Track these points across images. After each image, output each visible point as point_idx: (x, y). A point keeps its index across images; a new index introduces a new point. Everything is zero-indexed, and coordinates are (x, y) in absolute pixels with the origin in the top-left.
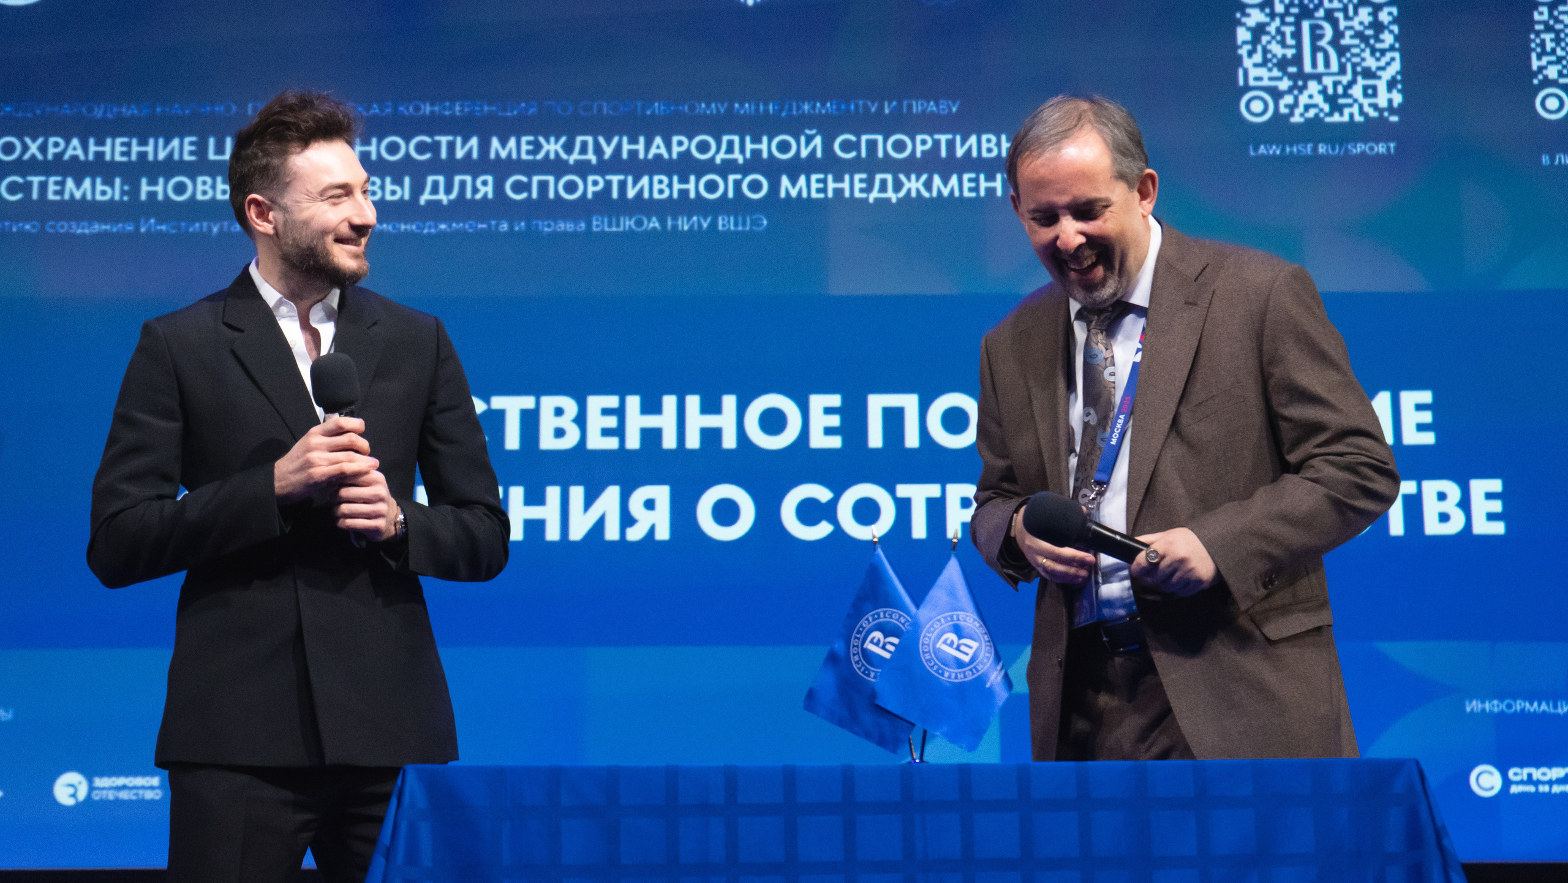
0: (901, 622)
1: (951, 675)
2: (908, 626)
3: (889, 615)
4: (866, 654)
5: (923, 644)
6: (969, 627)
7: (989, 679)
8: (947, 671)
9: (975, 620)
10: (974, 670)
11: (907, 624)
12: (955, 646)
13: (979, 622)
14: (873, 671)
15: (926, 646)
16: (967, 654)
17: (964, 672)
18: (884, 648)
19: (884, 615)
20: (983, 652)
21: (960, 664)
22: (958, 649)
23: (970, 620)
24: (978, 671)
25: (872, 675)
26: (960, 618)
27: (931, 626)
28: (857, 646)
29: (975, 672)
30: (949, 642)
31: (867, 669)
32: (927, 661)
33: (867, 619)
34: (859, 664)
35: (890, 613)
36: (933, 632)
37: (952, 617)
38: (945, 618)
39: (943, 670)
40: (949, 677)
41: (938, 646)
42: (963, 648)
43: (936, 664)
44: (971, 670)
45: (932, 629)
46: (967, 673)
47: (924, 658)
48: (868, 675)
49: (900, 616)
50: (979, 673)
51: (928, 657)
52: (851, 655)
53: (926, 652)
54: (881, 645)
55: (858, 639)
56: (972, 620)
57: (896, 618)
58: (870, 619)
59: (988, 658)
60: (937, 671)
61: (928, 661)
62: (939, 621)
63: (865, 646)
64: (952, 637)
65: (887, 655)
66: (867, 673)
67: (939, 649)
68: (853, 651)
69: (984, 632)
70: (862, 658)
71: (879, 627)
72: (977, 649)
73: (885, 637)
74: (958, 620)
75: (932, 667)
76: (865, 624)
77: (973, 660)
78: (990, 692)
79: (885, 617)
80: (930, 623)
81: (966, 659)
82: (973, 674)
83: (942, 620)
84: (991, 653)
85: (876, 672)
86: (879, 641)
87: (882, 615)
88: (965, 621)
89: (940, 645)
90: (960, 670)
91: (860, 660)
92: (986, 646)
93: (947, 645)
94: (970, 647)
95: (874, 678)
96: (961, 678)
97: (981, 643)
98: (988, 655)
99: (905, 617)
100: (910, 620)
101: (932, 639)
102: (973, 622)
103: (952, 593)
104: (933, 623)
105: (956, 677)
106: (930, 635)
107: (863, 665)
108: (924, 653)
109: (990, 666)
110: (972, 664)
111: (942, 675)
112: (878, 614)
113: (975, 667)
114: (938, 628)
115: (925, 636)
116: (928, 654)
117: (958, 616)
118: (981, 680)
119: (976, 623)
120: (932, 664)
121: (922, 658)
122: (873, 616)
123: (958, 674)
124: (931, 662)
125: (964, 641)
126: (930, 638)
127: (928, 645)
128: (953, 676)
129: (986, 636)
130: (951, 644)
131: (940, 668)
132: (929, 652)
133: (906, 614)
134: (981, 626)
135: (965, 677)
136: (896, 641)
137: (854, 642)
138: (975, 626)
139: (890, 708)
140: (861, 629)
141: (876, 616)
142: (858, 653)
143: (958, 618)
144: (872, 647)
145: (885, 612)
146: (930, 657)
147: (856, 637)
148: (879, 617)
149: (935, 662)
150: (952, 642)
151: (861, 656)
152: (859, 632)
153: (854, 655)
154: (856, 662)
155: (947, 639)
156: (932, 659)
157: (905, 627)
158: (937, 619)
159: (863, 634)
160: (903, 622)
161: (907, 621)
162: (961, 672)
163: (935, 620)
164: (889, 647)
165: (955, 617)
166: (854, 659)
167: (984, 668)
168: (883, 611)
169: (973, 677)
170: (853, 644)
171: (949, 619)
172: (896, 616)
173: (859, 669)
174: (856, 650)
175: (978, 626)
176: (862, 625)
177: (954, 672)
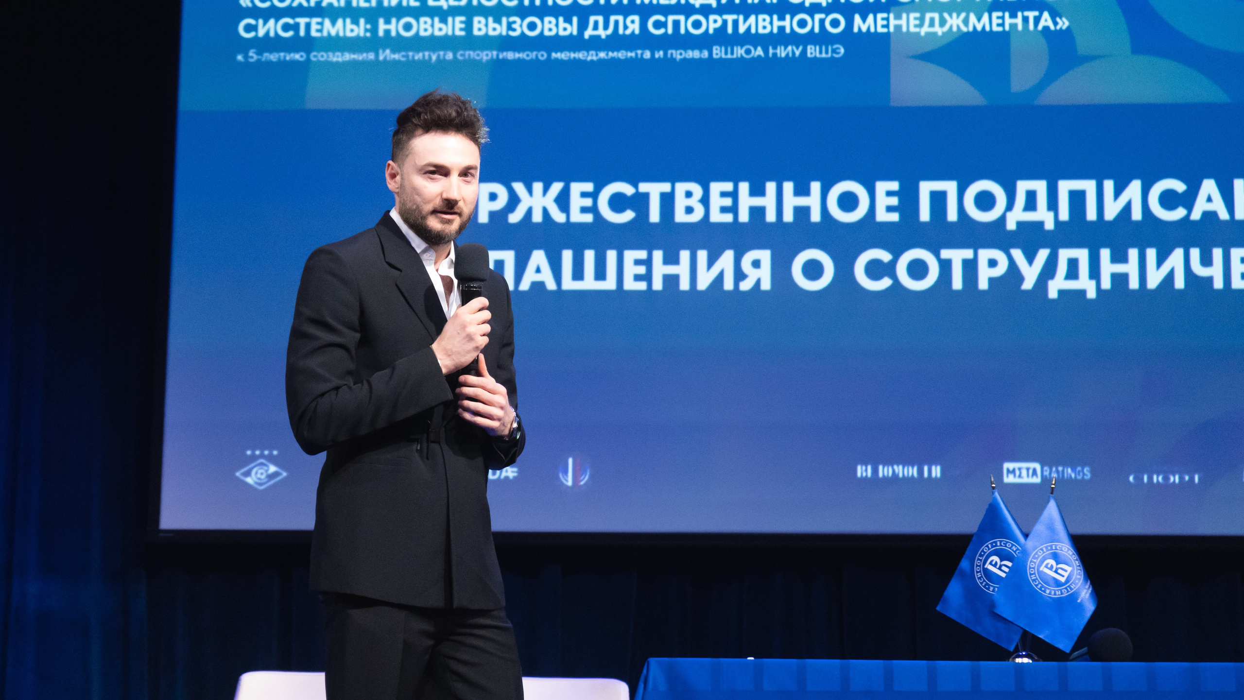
0: (1013, 550)
1: (1051, 592)
2: (1018, 553)
3: (1004, 544)
4: (986, 571)
5: (1030, 568)
6: (1064, 555)
7: (1080, 595)
8: (1049, 589)
10: (1068, 588)
11: (1018, 551)
12: (1054, 569)
13: (1072, 551)
14: (992, 586)
15: (1032, 569)
16: (1063, 576)
17: (1061, 590)
18: (1000, 569)
20: (1075, 574)
21: (1058, 583)
22: (1056, 572)
23: (1067, 550)
24: (1071, 589)
25: (991, 589)
26: (1058, 549)
27: (1036, 553)
28: (980, 566)
29: (1070, 590)
30: (1049, 566)
31: (987, 584)
33: (987, 546)
34: (981, 580)
35: (1005, 542)
36: (1038, 557)
37: (1051, 546)
38: (1046, 547)
39: (1046, 588)
40: (1050, 594)
41: (1041, 569)
42: (1060, 571)
43: (1040, 583)
44: (1066, 588)
46: (1063, 591)
47: (1031, 578)
48: (988, 589)
49: (1013, 545)
50: (1072, 592)
52: (975, 573)
53: (1032, 574)
54: (998, 567)
55: (981, 560)
57: (1010, 547)
58: (990, 546)
59: (1080, 579)
60: (1040, 589)
61: (1034, 580)
62: (1042, 549)
63: (986, 567)
64: (1052, 562)
65: (1003, 575)
66: (987, 586)
67: (1042, 571)
68: (976, 569)
69: (1076, 558)
70: (983, 575)
71: (996, 553)
72: (1071, 571)
73: (1001, 561)
74: (1056, 549)
75: (1036, 586)
76: (986, 549)
77: (1067, 581)
78: (1081, 605)
79: (1001, 545)
80: (1035, 552)
81: (1063, 580)
82: (1068, 592)
83: (1045, 549)
84: (1081, 575)
85: (994, 587)
86: (996, 562)
87: (998, 544)
88: (1062, 550)
89: (1043, 568)
90: (1058, 588)
91: (982, 577)
92: (1077, 569)
93: (1048, 568)
94: (1066, 571)
95: (993, 591)
96: (1059, 595)
97: (1073, 567)
98: (1078, 577)
99: (1016, 546)
100: (1020, 548)
101: (1037, 563)
103: (1051, 528)
105: (1055, 594)
106: (1035, 561)
107: (984, 581)
108: (1031, 574)
109: (1081, 584)
110: (1066, 584)
111: (1045, 592)
112: (996, 542)
113: (1069, 586)
114: (1041, 555)
115: (1032, 562)
116: (1034, 576)
117: (1056, 546)
118: (1073, 597)
119: (1070, 551)
122: (991, 544)
123: (1057, 591)
124: (1036, 582)
125: (1060, 566)
126: (1035, 564)
127: (1034, 568)
128: (1053, 592)
129: (1077, 562)
130: (1051, 568)
131: (1042, 586)
132: (1034, 574)
133: (1018, 545)
134: (1074, 553)
135: (1062, 593)
136: (1009, 564)
137: (977, 562)
138: (1069, 554)
139: (1004, 615)
140: (983, 553)
141: (994, 544)
142: (980, 572)
143: (1056, 547)
144: (991, 568)
145: (1001, 542)
146: (1035, 578)
147: (978, 559)
148: (996, 546)
149: (1039, 581)
150: (1052, 566)
151: (982, 574)
152: (981, 555)
153: (977, 572)
154: (979, 578)
155: (1048, 564)
156: (1037, 579)
157: (1016, 555)
158: (1041, 547)
159: (984, 557)
160: (1014, 550)
161: (1018, 549)
162: (1059, 590)
163: (1039, 548)
164: (1004, 568)
165: (1054, 548)
166: (977, 575)
167: (1077, 587)
168: (999, 541)
169: (1067, 594)
170: (976, 565)
171: (1049, 548)
172: (1009, 545)
173: (982, 583)
174: (979, 569)
175: (1071, 554)
176: (982, 549)
177: (1053, 590)
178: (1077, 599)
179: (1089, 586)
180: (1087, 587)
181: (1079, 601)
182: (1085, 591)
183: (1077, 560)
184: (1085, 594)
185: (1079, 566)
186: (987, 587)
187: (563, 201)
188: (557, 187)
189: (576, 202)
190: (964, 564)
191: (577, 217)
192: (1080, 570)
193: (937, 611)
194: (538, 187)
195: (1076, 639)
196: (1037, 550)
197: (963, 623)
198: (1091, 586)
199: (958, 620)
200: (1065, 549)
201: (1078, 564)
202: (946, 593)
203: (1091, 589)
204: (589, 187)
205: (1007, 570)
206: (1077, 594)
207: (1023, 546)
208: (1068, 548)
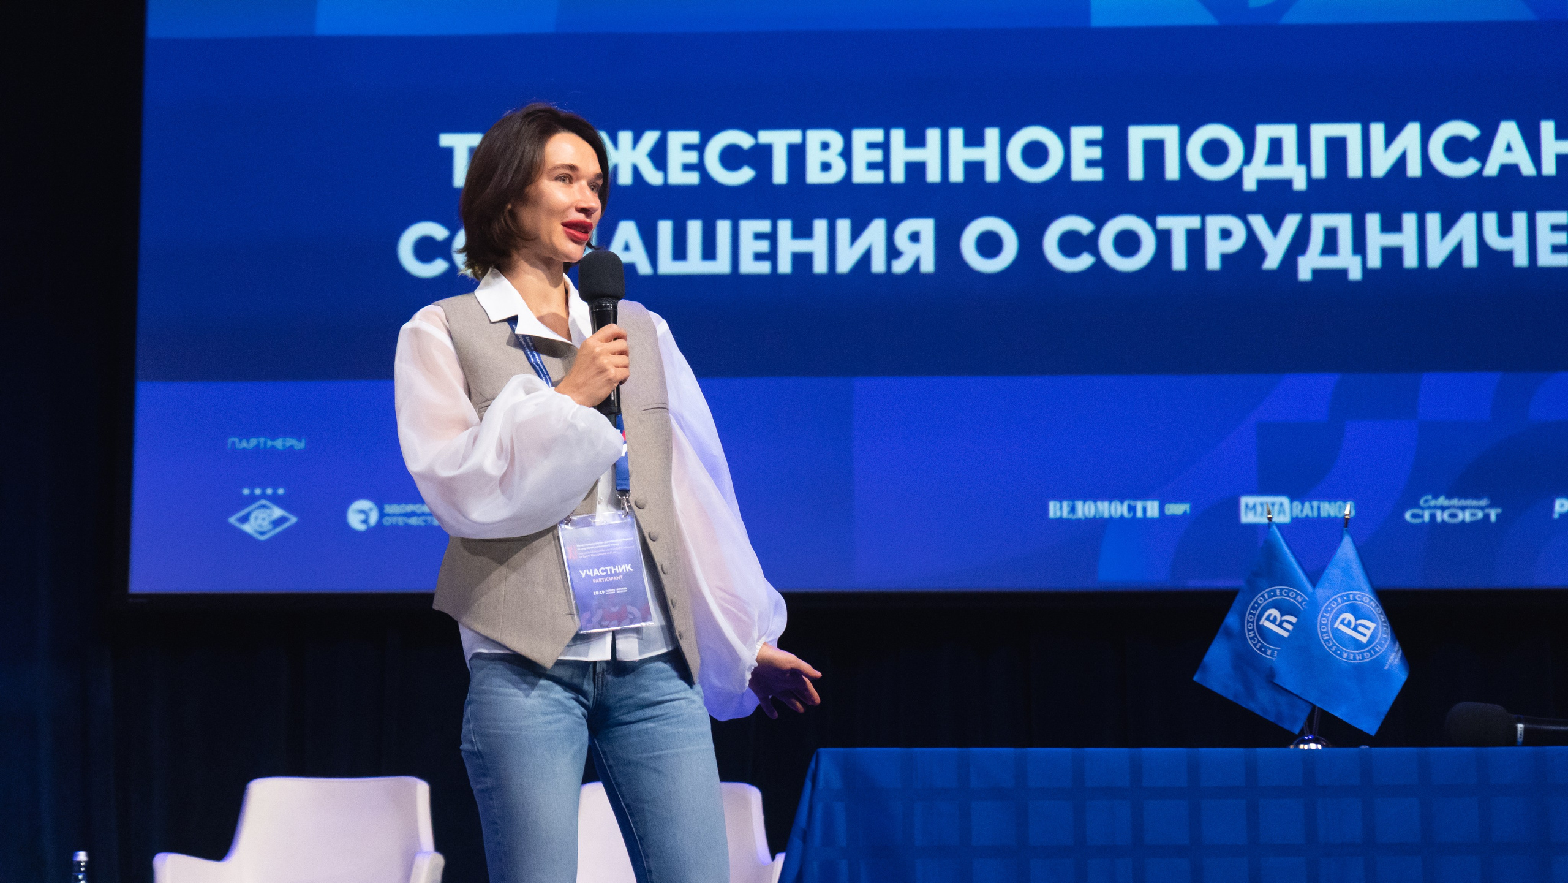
0: (1298, 601)
1: (1348, 656)
2: (1305, 605)
3: (1285, 593)
4: (1262, 631)
5: (1321, 624)
6: (1365, 607)
7: (1387, 661)
8: (1346, 652)
9: (1371, 600)
10: (1372, 651)
11: (1305, 603)
12: (1352, 626)
13: (1375, 602)
14: (1270, 648)
15: (1324, 627)
16: (1365, 635)
17: (1363, 654)
18: (1280, 626)
19: (1280, 593)
20: (1380, 633)
21: (1358, 645)
22: (1355, 629)
23: (1367, 600)
24: (1376, 652)
25: (1269, 652)
26: (1358, 599)
27: (1327, 607)
29: (1374, 654)
30: (1346, 622)
31: (1263, 646)
32: (1324, 642)
33: (1263, 596)
34: (1255, 640)
35: (1287, 591)
36: (1332, 610)
37: (1348, 596)
38: (1341, 597)
39: (1342, 651)
40: (1348, 658)
41: (1335, 626)
42: (1360, 629)
43: (1334, 645)
44: (1369, 651)
45: (1329, 609)
46: (1365, 655)
48: (1265, 653)
49: (1298, 594)
50: (1378, 654)
51: (1326, 638)
52: (1246, 631)
53: (1325, 633)
54: (1277, 623)
55: (1254, 615)
57: (1295, 597)
58: (1266, 596)
59: (1386, 640)
60: (1335, 652)
61: (1326, 641)
62: (1335, 601)
63: (1261, 623)
64: (1349, 616)
65: (1286, 634)
67: (1337, 629)
68: (1247, 626)
69: (1380, 612)
70: (1257, 634)
71: (1276, 605)
72: (1376, 629)
73: (1282, 615)
74: (1355, 599)
75: (1330, 648)
76: (1261, 600)
77: (1370, 642)
78: (1388, 673)
79: (1281, 595)
80: (1326, 604)
81: (1364, 640)
82: (1371, 656)
83: (1339, 600)
84: (1387, 634)
85: (1273, 651)
86: (1275, 617)
87: (1278, 592)
88: (1362, 600)
89: (1338, 625)
90: (1358, 651)
91: (1256, 636)
92: (1382, 626)
93: (1345, 624)
94: (1368, 628)
95: (1272, 655)
96: (1360, 660)
97: (1377, 623)
98: (1384, 636)
100: (1307, 599)
101: (1331, 617)
102: (1370, 602)
103: (1347, 571)
104: (1330, 603)
105: (1355, 659)
106: (1327, 615)
107: (1259, 642)
108: (1322, 633)
109: (1388, 645)
110: (1371, 644)
111: (1341, 656)
112: (1274, 591)
113: (1373, 649)
114: (1335, 608)
115: (1323, 616)
116: (1326, 635)
117: (1354, 595)
118: (1379, 663)
119: (1372, 603)
120: (1331, 644)
121: (1321, 638)
122: (1268, 593)
123: (1357, 655)
124: (1329, 643)
125: (1361, 621)
126: (1327, 618)
128: (1352, 657)
129: (1382, 616)
130: (1348, 625)
131: (1338, 649)
132: (1327, 632)
133: (1303, 593)
134: (1377, 606)
135: (1364, 658)
136: (1293, 619)
137: (1249, 618)
138: (1372, 606)
139: (1288, 687)
140: (1256, 605)
141: (1272, 593)
142: (1253, 629)
143: (1354, 597)
144: (1268, 624)
145: (1281, 590)
146: (1328, 637)
147: (1250, 613)
148: (1275, 595)
149: (1333, 642)
150: (1350, 622)
151: (1256, 632)
152: (1253, 608)
153: (1249, 631)
154: (1252, 639)
155: (1343, 620)
156: (1330, 639)
157: (1303, 607)
158: (1333, 598)
159: (1259, 611)
160: (1300, 600)
161: (1304, 600)
162: (1360, 653)
163: (1331, 599)
164: (1286, 625)
165: (1351, 597)
166: (1249, 635)
167: (1381, 652)
168: (1279, 589)
169: (1371, 658)
170: (1248, 620)
171: (1345, 598)
172: (1292, 595)
173: (1255, 645)
174: (1250, 626)
175: (1374, 606)
176: (1257, 601)
177: (1352, 653)
178: (1384, 666)
179: (1398, 651)
180: (1396, 649)
181: (1386, 668)
182: (1393, 655)
183: (1381, 614)
184: (1394, 659)
185: (1384, 622)
186: (1263, 649)
190: (1231, 620)
192: (1386, 627)
193: (1194, 681)
195: (1383, 717)
196: (1328, 602)
197: (1231, 698)
198: (1400, 648)
199: (1223, 694)
200: (1366, 599)
201: (1383, 620)
202: (1207, 658)
203: (1400, 652)
205: (1290, 627)
206: (1383, 658)
207: (1312, 597)
208: (1370, 598)
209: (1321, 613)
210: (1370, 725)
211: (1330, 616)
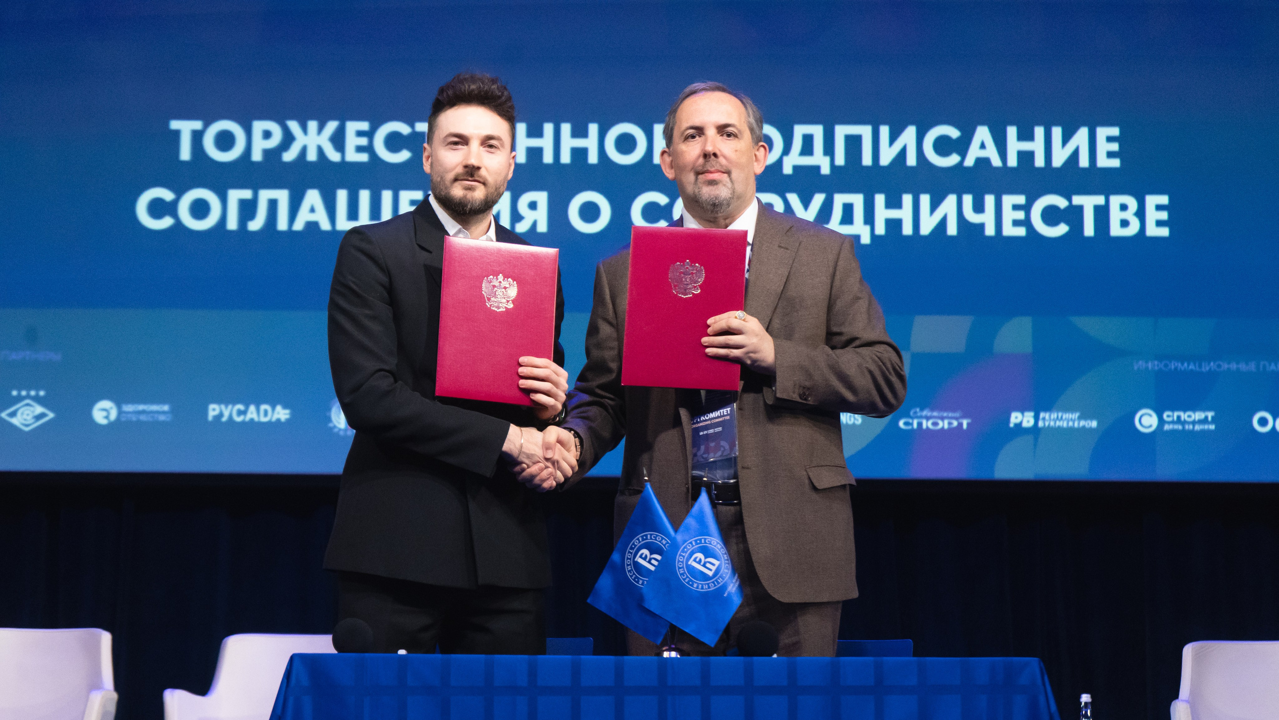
0: (662, 544)
1: (698, 586)
2: (668, 546)
3: (654, 537)
4: (636, 564)
5: (679, 561)
6: (713, 549)
7: (727, 588)
8: (696, 583)
9: (718, 543)
10: (715, 582)
11: (668, 545)
12: (702, 563)
13: (722, 545)
14: (641, 579)
15: (680, 563)
16: (711, 570)
17: (708, 584)
18: (649, 562)
20: (723, 568)
21: (705, 577)
22: (704, 566)
23: (715, 542)
24: (718, 583)
25: (641, 582)
26: (707, 542)
27: (684, 548)
28: (630, 559)
29: (716, 584)
30: (698, 560)
31: (637, 577)
32: (681, 574)
33: (638, 539)
34: (631, 573)
35: (655, 536)
36: (687, 551)
37: (700, 540)
38: (696, 541)
39: (693, 582)
40: (697, 587)
41: (689, 563)
42: (708, 565)
43: (687, 577)
44: (713, 582)
46: (710, 585)
48: (638, 582)
49: (663, 538)
50: (720, 585)
52: (626, 566)
53: (681, 567)
54: (648, 560)
55: (631, 553)
56: (715, 543)
57: (662, 541)
58: (640, 539)
59: (727, 573)
60: (688, 582)
62: (691, 543)
63: (636, 560)
64: (700, 556)
65: (652, 568)
66: (637, 579)
67: (690, 565)
68: (627, 562)
69: (724, 552)
71: (647, 546)
72: (720, 565)
73: (651, 554)
74: (705, 543)
75: (684, 579)
76: (637, 542)
77: (715, 574)
78: (728, 599)
79: (651, 539)
80: (684, 546)
81: (710, 573)
82: (715, 586)
83: (693, 543)
84: (729, 569)
85: (643, 580)
86: (646, 556)
87: (649, 536)
88: (710, 544)
89: (692, 563)
90: (706, 582)
91: (632, 570)
92: (725, 563)
94: (713, 565)
96: (706, 589)
97: (722, 561)
98: (726, 571)
99: (665, 540)
101: (686, 557)
102: (717, 545)
103: (702, 520)
105: (702, 588)
106: (684, 554)
107: (634, 574)
108: (679, 568)
109: (729, 578)
110: (715, 577)
111: (692, 585)
112: (646, 536)
113: (716, 581)
114: (690, 548)
115: (680, 555)
116: (682, 569)
117: (706, 539)
118: (721, 591)
119: (719, 545)
121: (678, 573)
122: (642, 537)
123: (705, 585)
124: (684, 576)
125: (708, 560)
127: (682, 562)
128: (700, 586)
129: (725, 556)
130: (699, 562)
131: (690, 580)
132: (683, 567)
133: (667, 537)
134: (723, 548)
135: (709, 587)
136: (659, 557)
137: (627, 555)
139: (652, 609)
140: (633, 546)
141: (645, 538)
142: (630, 565)
144: (641, 561)
145: (651, 535)
146: (683, 572)
147: (629, 552)
148: (647, 539)
149: (687, 575)
150: (700, 560)
151: (632, 567)
152: (632, 548)
153: (628, 565)
154: (629, 571)
155: (696, 558)
156: (685, 573)
157: (666, 548)
158: (690, 541)
159: (635, 550)
160: (664, 543)
161: (667, 543)
162: (707, 584)
163: (688, 542)
164: (653, 562)
165: (704, 541)
166: (628, 568)
167: (724, 581)
168: (649, 534)
169: (714, 588)
170: (627, 557)
171: (698, 542)
172: (659, 539)
173: (631, 576)
174: (629, 562)
175: (719, 548)
176: (634, 543)
177: (700, 584)
178: (724, 593)
179: (737, 580)
180: (734, 581)
182: (732, 585)
184: (733, 587)
185: (728, 560)
187: (338, 140)
188: (332, 126)
189: (352, 141)
190: (616, 557)
191: (352, 156)
192: (727, 563)
193: (587, 603)
194: (313, 125)
196: (686, 544)
197: (613, 616)
198: (739, 580)
199: (608, 613)
201: (726, 558)
202: (597, 586)
203: (738, 583)
204: (364, 126)
206: (724, 587)
207: (673, 540)
208: (717, 542)
209: (679, 553)
210: (710, 639)
211: (686, 555)
